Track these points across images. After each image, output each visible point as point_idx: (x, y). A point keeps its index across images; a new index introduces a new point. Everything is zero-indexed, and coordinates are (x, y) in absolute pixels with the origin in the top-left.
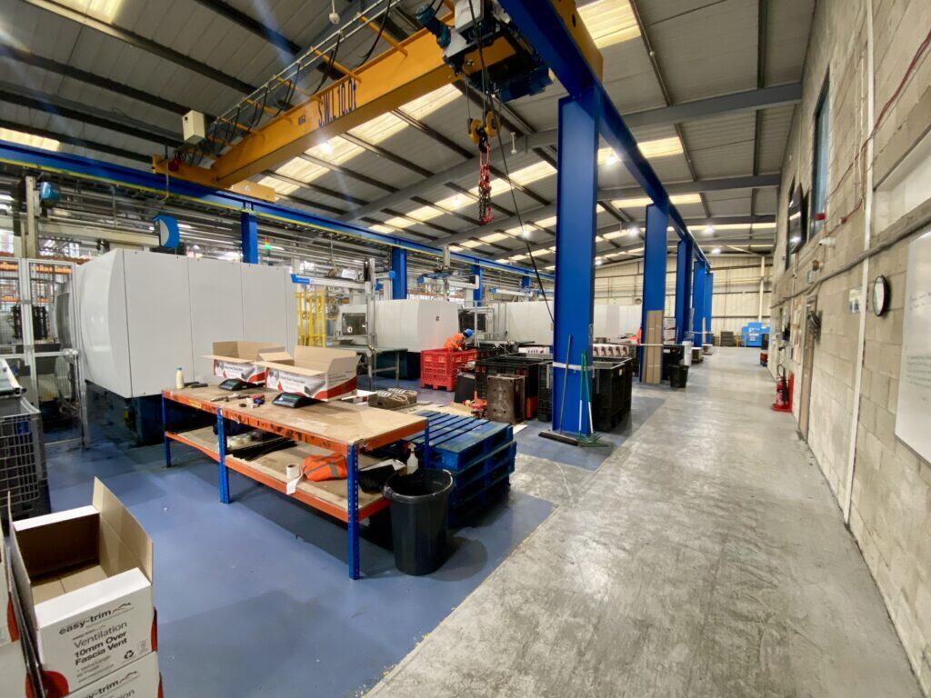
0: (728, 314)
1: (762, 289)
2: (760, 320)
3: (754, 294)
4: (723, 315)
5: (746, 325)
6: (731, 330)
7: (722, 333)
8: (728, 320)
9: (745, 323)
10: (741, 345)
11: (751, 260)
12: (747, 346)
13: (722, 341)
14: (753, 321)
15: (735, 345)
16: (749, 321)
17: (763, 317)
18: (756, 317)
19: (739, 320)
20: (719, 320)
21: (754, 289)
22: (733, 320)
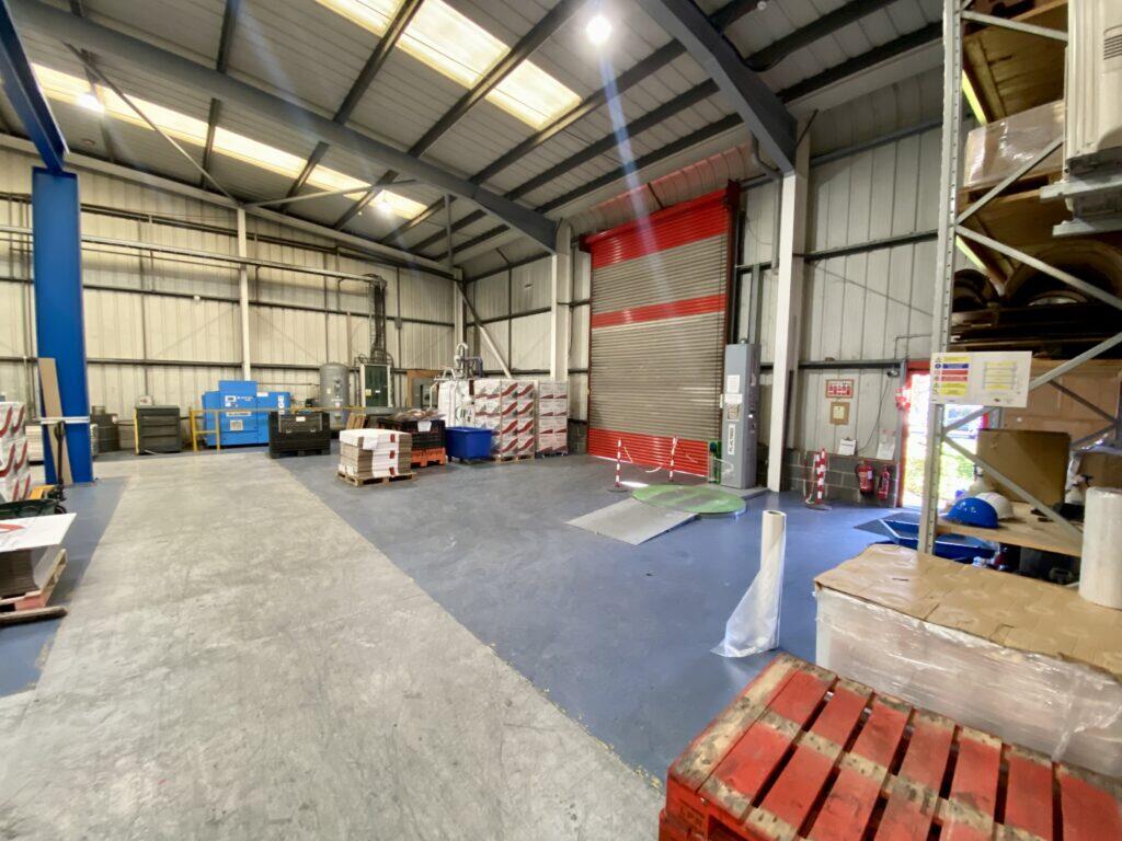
0: (154, 356)
1: (245, 294)
2: (248, 375)
3: (226, 306)
4: (139, 357)
5: (215, 388)
6: (173, 403)
7: (142, 412)
8: (157, 373)
9: (211, 381)
10: (205, 446)
11: (209, 212)
12: (222, 447)
13: (142, 438)
14: (228, 375)
15: (184, 446)
16: (217, 375)
17: (254, 367)
18: (238, 367)
19: (188, 373)
20: (128, 372)
21: (226, 292)
22: (174, 373)
